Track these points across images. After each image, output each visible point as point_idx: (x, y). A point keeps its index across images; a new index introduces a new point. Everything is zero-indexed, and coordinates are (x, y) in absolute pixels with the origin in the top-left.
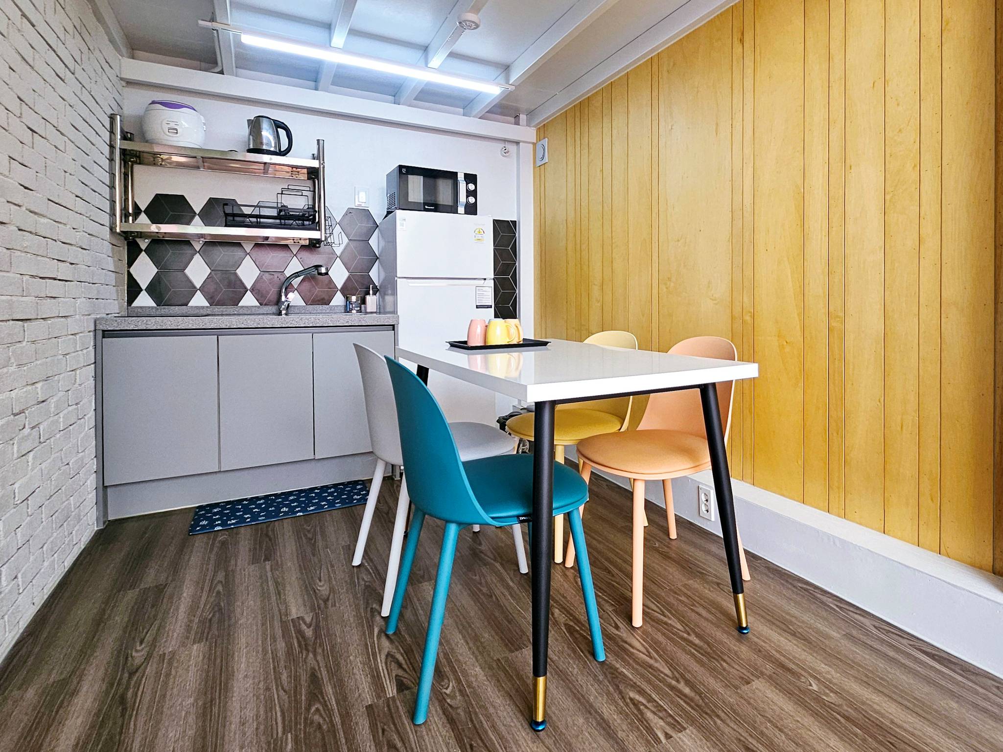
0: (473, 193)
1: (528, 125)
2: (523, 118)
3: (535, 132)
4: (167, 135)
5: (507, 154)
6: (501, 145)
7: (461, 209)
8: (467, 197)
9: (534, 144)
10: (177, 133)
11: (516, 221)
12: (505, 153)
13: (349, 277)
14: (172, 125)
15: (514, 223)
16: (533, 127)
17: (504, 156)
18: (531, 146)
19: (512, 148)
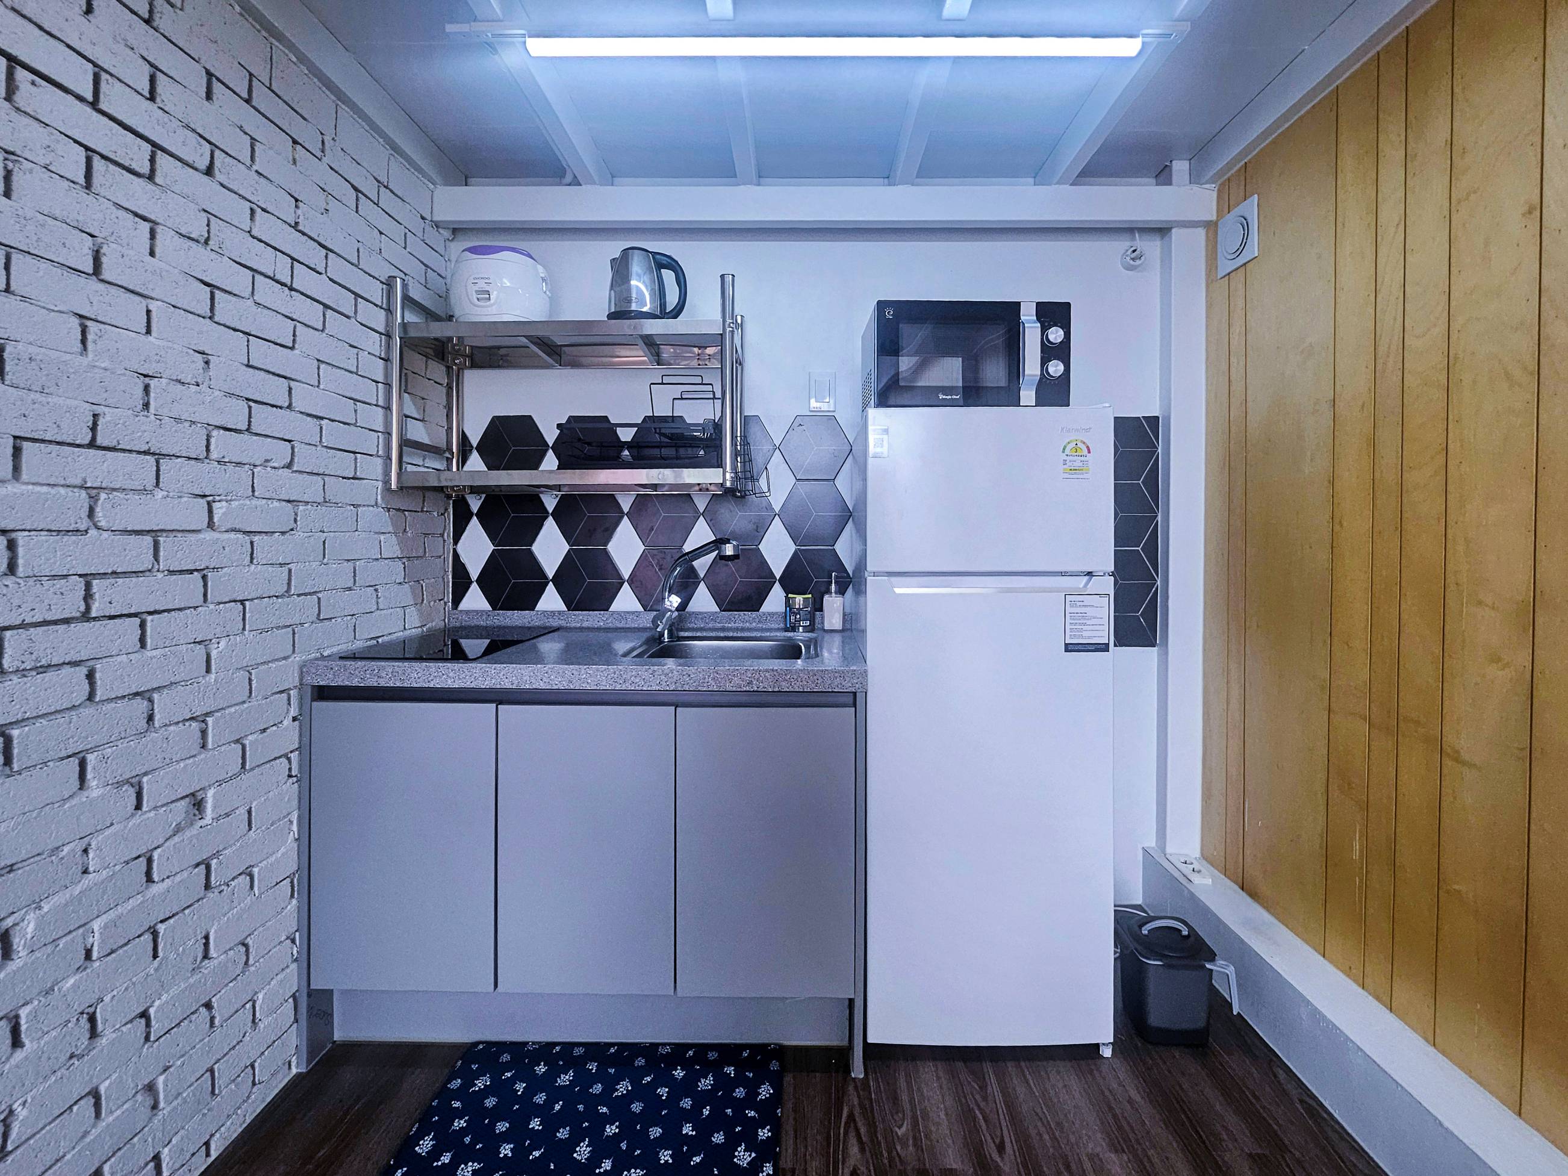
0: (1060, 352)
1: (1195, 178)
2: (1180, 167)
3: (1215, 195)
4: (475, 305)
5: (1138, 262)
6: (1120, 246)
7: (1028, 395)
8: (1044, 361)
9: (1211, 227)
10: (489, 299)
11: (1158, 418)
12: (1133, 259)
13: (795, 554)
14: (482, 285)
15: (1153, 421)
16: (1211, 181)
17: (1128, 269)
18: (1201, 233)
19: (1151, 247)
